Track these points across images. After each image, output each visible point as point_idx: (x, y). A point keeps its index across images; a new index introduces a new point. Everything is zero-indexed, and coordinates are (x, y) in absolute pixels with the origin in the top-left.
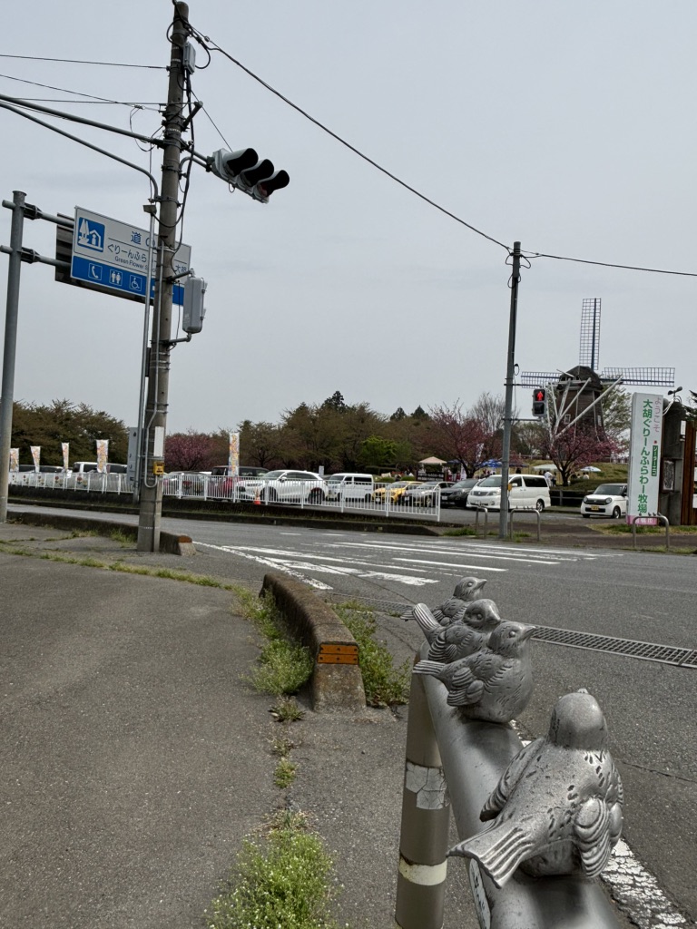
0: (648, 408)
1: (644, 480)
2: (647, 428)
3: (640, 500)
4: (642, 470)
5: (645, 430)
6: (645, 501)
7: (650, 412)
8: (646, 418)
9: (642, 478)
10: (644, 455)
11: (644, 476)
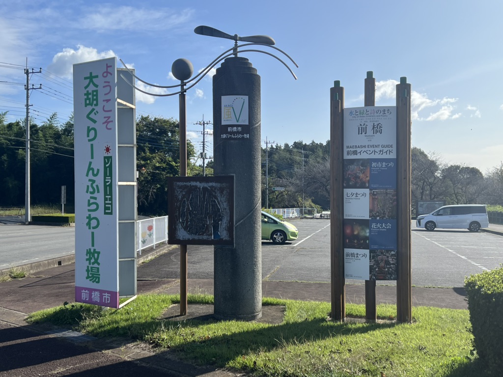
0: (91, 88)
1: (94, 223)
2: (92, 125)
3: (89, 260)
4: (89, 205)
5: (89, 130)
6: (96, 261)
7: (95, 94)
8: (90, 108)
9: (90, 218)
10: (91, 176)
11: (93, 215)
